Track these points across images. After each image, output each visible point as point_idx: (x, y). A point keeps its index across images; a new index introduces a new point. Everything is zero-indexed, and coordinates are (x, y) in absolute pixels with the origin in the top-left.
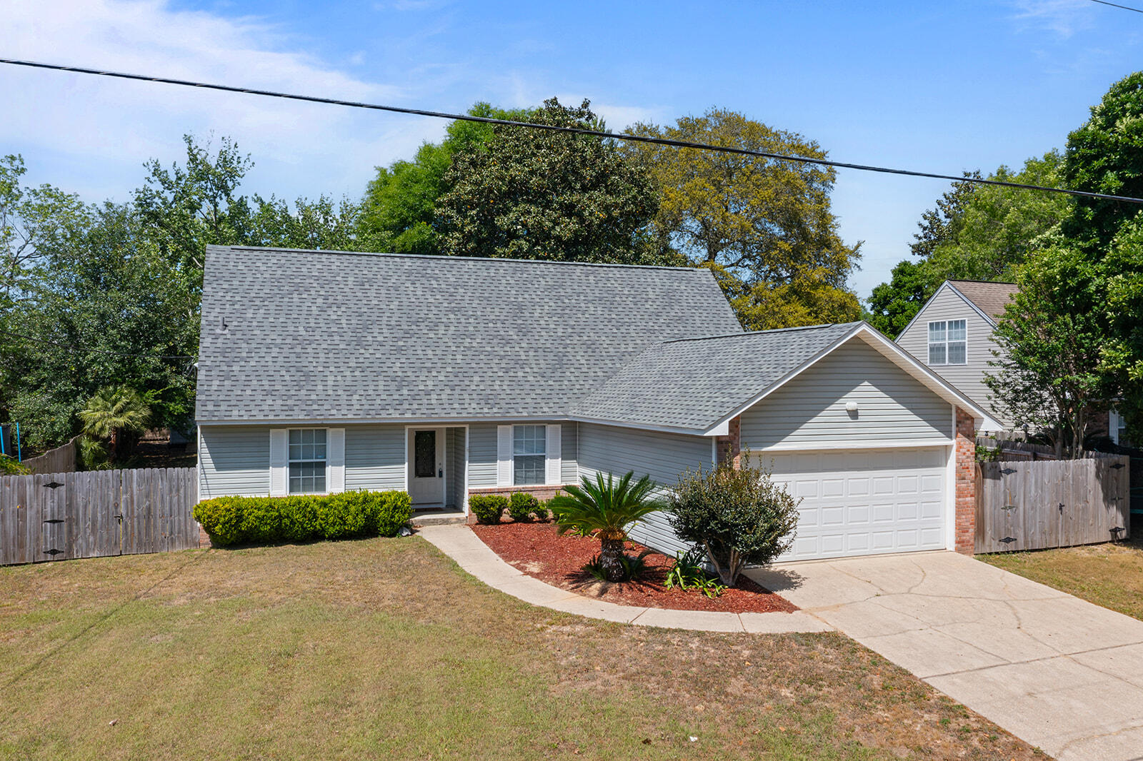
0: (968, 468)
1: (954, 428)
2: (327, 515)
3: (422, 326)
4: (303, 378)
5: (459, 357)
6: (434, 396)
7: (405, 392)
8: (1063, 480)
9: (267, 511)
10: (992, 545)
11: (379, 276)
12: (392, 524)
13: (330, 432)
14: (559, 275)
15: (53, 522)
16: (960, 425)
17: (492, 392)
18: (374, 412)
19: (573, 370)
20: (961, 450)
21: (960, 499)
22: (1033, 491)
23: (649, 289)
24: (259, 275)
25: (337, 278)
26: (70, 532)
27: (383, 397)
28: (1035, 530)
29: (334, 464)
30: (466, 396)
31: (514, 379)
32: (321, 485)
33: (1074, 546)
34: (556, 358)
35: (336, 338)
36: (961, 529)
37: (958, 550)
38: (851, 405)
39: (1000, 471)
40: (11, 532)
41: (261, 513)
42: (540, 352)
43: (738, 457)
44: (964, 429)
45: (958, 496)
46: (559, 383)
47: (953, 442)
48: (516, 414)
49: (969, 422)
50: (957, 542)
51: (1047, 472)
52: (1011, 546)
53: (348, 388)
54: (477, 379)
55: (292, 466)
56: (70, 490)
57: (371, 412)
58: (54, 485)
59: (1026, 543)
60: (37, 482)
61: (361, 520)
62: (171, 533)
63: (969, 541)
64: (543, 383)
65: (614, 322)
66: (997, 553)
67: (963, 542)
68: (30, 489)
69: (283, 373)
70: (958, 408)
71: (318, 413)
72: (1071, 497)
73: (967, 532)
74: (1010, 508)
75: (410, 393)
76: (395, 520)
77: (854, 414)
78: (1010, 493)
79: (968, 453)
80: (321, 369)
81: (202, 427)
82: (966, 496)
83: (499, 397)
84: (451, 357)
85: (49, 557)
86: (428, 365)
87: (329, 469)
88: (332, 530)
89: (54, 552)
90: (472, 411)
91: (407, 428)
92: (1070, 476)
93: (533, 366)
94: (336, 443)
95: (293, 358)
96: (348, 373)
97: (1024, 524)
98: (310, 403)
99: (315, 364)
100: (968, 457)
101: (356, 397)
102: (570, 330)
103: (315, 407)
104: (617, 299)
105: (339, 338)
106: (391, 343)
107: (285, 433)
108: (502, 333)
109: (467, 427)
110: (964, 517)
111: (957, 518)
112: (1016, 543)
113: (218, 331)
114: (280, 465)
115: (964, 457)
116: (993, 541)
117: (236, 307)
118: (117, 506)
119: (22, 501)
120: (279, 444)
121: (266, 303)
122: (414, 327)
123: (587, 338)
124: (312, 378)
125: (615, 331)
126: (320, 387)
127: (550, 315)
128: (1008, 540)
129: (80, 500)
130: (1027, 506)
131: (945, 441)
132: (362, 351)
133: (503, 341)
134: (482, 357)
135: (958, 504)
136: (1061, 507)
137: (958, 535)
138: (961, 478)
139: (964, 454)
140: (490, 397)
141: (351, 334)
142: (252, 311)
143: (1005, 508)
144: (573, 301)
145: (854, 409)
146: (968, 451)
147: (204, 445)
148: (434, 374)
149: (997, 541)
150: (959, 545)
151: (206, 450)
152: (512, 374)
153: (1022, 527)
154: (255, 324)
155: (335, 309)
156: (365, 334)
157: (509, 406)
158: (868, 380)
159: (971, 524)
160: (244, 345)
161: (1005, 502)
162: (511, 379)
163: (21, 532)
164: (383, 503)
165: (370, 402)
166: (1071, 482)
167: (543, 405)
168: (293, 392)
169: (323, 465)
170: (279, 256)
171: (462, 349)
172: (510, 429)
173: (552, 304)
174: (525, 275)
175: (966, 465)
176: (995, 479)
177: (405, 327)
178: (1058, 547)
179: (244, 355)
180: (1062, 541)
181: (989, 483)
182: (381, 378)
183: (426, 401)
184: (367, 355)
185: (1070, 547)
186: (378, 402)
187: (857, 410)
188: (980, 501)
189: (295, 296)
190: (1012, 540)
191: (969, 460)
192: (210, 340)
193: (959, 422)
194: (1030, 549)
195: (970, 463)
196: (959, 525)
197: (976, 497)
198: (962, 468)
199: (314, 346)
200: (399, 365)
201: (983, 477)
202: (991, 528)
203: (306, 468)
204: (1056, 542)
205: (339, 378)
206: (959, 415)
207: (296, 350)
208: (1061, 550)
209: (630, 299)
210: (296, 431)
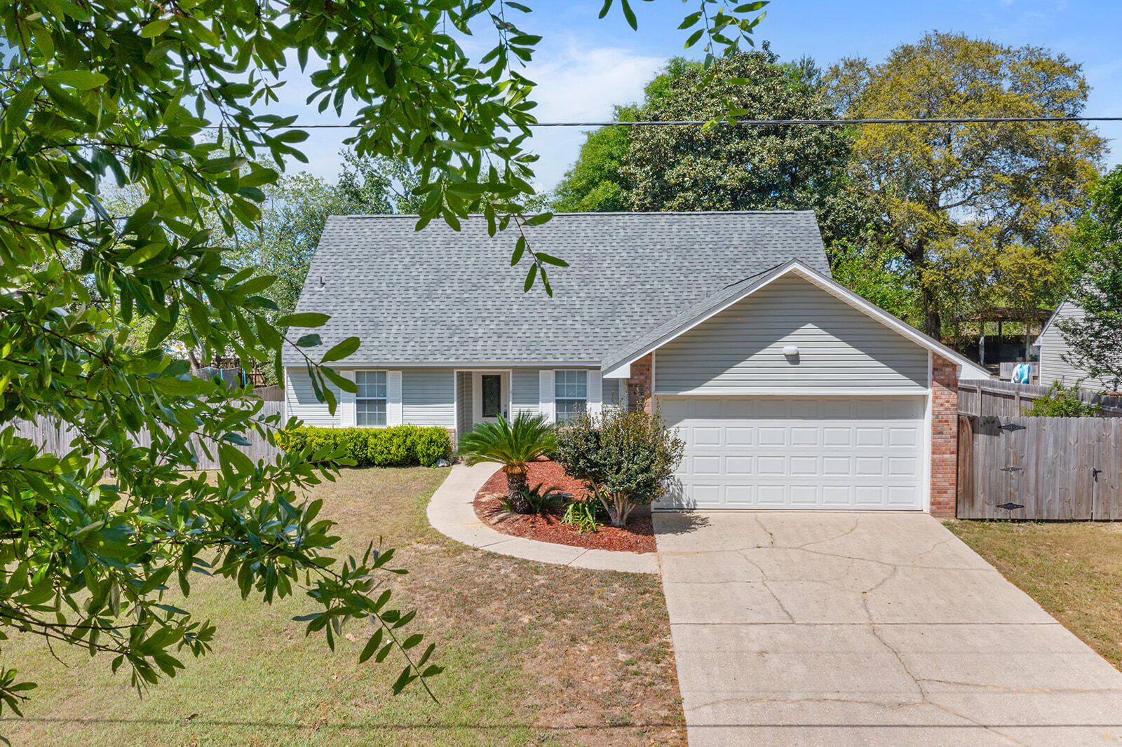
0: (946, 421)
1: (930, 376)
2: (376, 445)
3: (491, 280)
4: (372, 327)
5: (516, 307)
6: (481, 343)
7: (456, 339)
8: (1099, 440)
9: (325, 439)
10: (983, 507)
11: (466, 235)
12: (428, 455)
13: (389, 374)
14: (642, 226)
16: (936, 373)
17: (536, 339)
18: (423, 357)
19: (623, 318)
20: (937, 401)
21: (935, 456)
22: (1050, 454)
23: (736, 235)
24: (363, 240)
25: (428, 239)
27: (435, 344)
28: (1054, 496)
29: (393, 402)
30: (510, 343)
31: (561, 327)
32: (383, 420)
33: (1115, 521)
34: (611, 306)
35: (411, 292)
36: (936, 490)
37: (933, 513)
38: (790, 349)
39: (1000, 427)
41: (321, 440)
42: (597, 301)
43: (649, 400)
44: (942, 377)
45: (933, 453)
46: (605, 331)
47: (929, 392)
48: (552, 360)
49: (948, 370)
50: (932, 504)
51: (1074, 430)
52: (1016, 514)
53: (407, 336)
54: (526, 326)
55: (358, 402)
57: (420, 357)
59: (1039, 511)
61: (402, 452)
63: (947, 504)
64: (588, 330)
65: (684, 270)
66: (991, 520)
67: (939, 503)
70: (934, 354)
71: (376, 357)
72: (1112, 462)
73: (946, 492)
74: (1013, 469)
75: (460, 340)
76: (431, 452)
77: (794, 359)
78: (1015, 454)
79: (947, 405)
80: (389, 319)
81: (288, 368)
82: (944, 453)
83: (542, 343)
84: (508, 307)
86: (485, 315)
87: (388, 405)
88: (379, 458)
90: (511, 356)
91: (455, 371)
92: (1112, 436)
93: (585, 314)
94: (394, 383)
95: (369, 310)
96: (411, 323)
97: (1036, 489)
98: (372, 348)
99: (385, 315)
100: (946, 409)
101: (412, 343)
102: (634, 279)
103: (375, 352)
104: (696, 246)
105: (413, 292)
106: (458, 296)
107: (352, 374)
108: (564, 284)
109: (510, 371)
110: (940, 476)
111: (932, 477)
112: (1023, 512)
113: (317, 289)
114: (349, 402)
115: (941, 409)
116: (987, 506)
117: (337, 267)
121: (362, 263)
122: (482, 281)
123: (649, 287)
124: (379, 327)
125: (682, 278)
126: (384, 335)
127: (618, 265)
128: (1010, 506)
130: (1041, 469)
131: (918, 391)
132: (430, 303)
133: (563, 292)
134: (537, 307)
135: (933, 461)
136: (1095, 473)
137: (933, 496)
138: (937, 432)
139: (942, 405)
140: (533, 344)
141: (424, 288)
142: (348, 271)
143: (1007, 470)
144: (648, 250)
145: (796, 352)
146: (948, 402)
147: (290, 383)
148: (487, 322)
149: (994, 507)
150: (934, 507)
151: (291, 387)
152: (561, 322)
153: (1032, 491)
154: (348, 281)
155: (418, 267)
156: (437, 288)
157: (549, 352)
158: (813, 323)
159: (950, 485)
160: (334, 300)
161: (1007, 462)
162: (558, 327)
164: (421, 436)
165: (422, 348)
166: (1113, 444)
167: (582, 351)
169: (384, 402)
170: (384, 222)
171: (521, 299)
172: (552, 373)
173: (624, 254)
174: (606, 228)
175: (945, 417)
176: (991, 435)
177: (474, 281)
178: (1091, 520)
179: (331, 308)
180: (1097, 513)
181: (981, 439)
182: (439, 326)
183: (471, 348)
184: (433, 307)
185: (1108, 521)
186: (430, 348)
187: (798, 354)
188: (968, 459)
189: (388, 256)
190: (1018, 507)
191: (948, 412)
192: (308, 296)
193: (935, 369)
194: (1044, 518)
195: (951, 416)
196: (933, 484)
197: (961, 454)
198: (938, 421)
199: (390, 299)
200: (458, 315)
201: (973, 432)
202: (984, 491)
203: (372, 406)
204: (1088, 514)
205: (403, 327)
206: (935, 361)
207: (374, 303)
208: (1093, 523)
209: (710, 246)
210: (362, 373)
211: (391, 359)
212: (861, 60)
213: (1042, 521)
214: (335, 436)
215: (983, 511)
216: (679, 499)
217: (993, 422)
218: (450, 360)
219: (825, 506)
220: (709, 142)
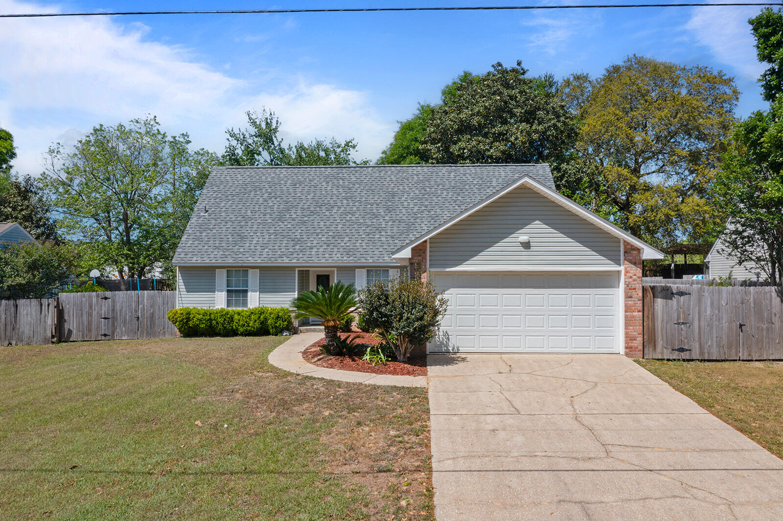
0: (635, 289)
1: (622, 258)
2: (239, 320)
3: (324, 208)
4: (240, 240)
5: (340, 226)
6: (315, 250)
7: (298, 247)
8: (742, 303)
9: (203, 316)
10: (662, 350)
11: (308, 180)
12: (276, 327)
13: (250, 271)
14: (429, 174)
15: (105, 318)
16: (626, 255)
17: (354, 248)
18: (274, 259)
19: (415, 233)
20: (628, 274)
21: (627, 314)
22: (708, 312)
23: (494, 180)
24: (236, 182)
25: (282, 182)
26: (113, 324)
27: (283, 250)
28: (712, 342)
29: (253, 291)
30: (336, 250)
31: (372, 239)
32: (245, 304)
33: (756, 360)
34: (406, 226)
35: (268, 216)
36: (629, 338)
37: (627, 354)
38: (524, 238)
39: (673, 293)
40: (86, 323)
41: (200, 317)
42: (397, 223)
43: (425, 274)
44: (631, 258)
45: (626, 311)
46: (402, 242)
47: (622, 268)
48: (364, 261)
49: (635, 252)
50: (626, 348)
51: (724, 295)
52: (685, 355)
53: (264, 245)
54: (347, 239)
55: (228, 291)
56: (114, 301)
57: (272, 259)
58: (106, 298)
59: (702, 353)
60: (98, 296)
61: (257, 325)
62: (164, 329)
63: (637, 348)
64: (391, 242)
65: (458, 202)
66: (668, 360)
67: (631, 348)
68: (94, 300)
69: (229, 237)
70: (625, 241)
71: (241, 259)
72: (753, 318)
73: (635, 340)
74: (683, 323)
75: (300, 248)
76: (278, 325)
77: (527, 245)
78: (684, 312)
79: (634, 277)
80: (252, 234)
81: (179, 267)
82: (633, 312)
83: (357, 250)
84: (335, 226)
85: (103, 338)
86: (319, 231)
87: (249, 294)
88: (241, 330)
89: (105, 335)
90: (336, 259)
91: (297, 270)
92: (752, 300)
93: (388, 231)
94: (254, 278)
95: (238, 228)
96: (267, 237)
97: (700, 338)
98: (238, 253)
99: (249, 232)
100: (634, 280)
101: (266, 250)
102: (423, 208)
103: (240, 256)
104: (467, 187)
105: (269, 216)
106: (300, 219)
107: (224, 271)
108: (374, 211)
109: (335, 269)
110: (631, 328)
111: (625, 329)
112: (690, 354)
113: (202, 214)
114: (221, 291)
115: (631, 280)
116: (665, 350)
117: (217, 200)
118: (136, 311)
119: (91, 306)
120: (221, 278)
121: (234, 198)
122: (318, 209)
123: (433, 213)
124: (244, 240)
125: (457, 208)
126: (247, 245)
127: (412, 199)
128: (682, 350)
129: (118, 307)
130: (702, 323)
131: (614, 268)
132: (280, 224)
133: (374, 216)
134: (355, 226)
135: (626, 317)
136: (741, 326)
137: (626, 342)
138: (628, 297)
139: (631, 277)
140: (351, 250)
141: (277, 214)
142: (225, 202)
143: (678, 324)
144: (434, 189)
145: (528, 241)
146: (635, 275)
147: (180, 278)
148: (320, 236)
149: (670, 350)
150: (628, 350)
151: (182, 281)
152: (371, 236)
153: (697, 339)
154: (224, 209)
155: (273, 200)
156: (286, 214)
157: (362, 256)
158: (540, 220)
159: (639, 334)
160: (214, 222)
161: (679, 318)
162: (370, 239)
163: (90, 323)
164: (270, 313)
165: (273, 253)
166: (752, 305)
167: (385, 255)
168: (231, 247)
169: (246, 291)
170: (251, 171)
171: (344, 221)
172: (364, 271)
173: (417, 192)
174: (405, 174)
175: (633, 286)
176: (666, 299)
177: (312, 209)
178: (739, 360)
179: (212, 227)
180: (743, 355)
181: (660, 302)
182: (286, 239)
183: (308, 253)
184: (283, 226)
185: (752, 360)
186: (279, 253)
187: (529, 242)
188: (650, 316)
189: (253, 193)
190: (687, 350)
191: (636, 282)
192: (196, 219)
193: (625, 252)
194: (706, 359)
195: (637, 285)
196: (626, 334)
197: (646, 313)
198: (629, 288)
199: (253, 221)
200: (300, 231)
201: (654, 297)
202: (662, 339)
203: (237, 293)
204: (737, 355)
205: (261, 239)
206: (625, 247)
207: (242, 224)
208: (740, 362)
209: (476, 187)
210: (231, 271)
211: (251, 260)
212: (585, 75)
213: (705, 360)
214: (210, 314)
215: (662, 353)
216: (447, 346)
217: (668, 290)
218: (293, 261)
219: (550, 350)
220: (481, 127)
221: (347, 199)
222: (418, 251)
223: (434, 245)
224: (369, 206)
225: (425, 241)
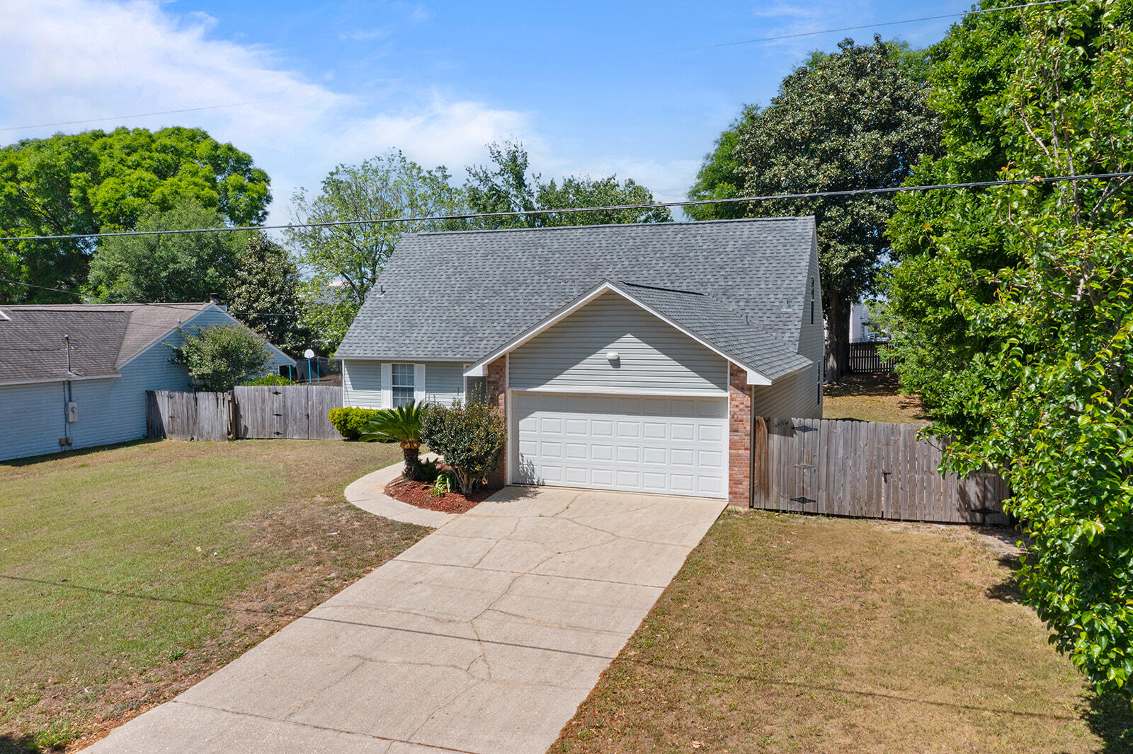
0: (741, 421)
1: (729, 381)
3: (510, 287)
4: (408, 328)
5: (521, 311)
6: (485, 342)
7: (467, 338)
8: (887, 445)
10: (777, 499)
11: (503, 248)
13: (416, 366)
15: (277, 415)
16: (733, 379)
18: (439, 353)
20: (733, 403)
21: (733, 451)
22: (840, 455)
23: (731, 243)
24: (423, 254)
25: (473, 252)
26: (285, 422)
27: (450, 342)
28: (844, 494)
29: (419, 389)
33: (904, 521)
35: (446, 298)
36: (734, 482)
37: (731, 501)
38: (612, 354)
39: (793, 428)
40: (259, 419)
41: (358, 418)
43: (505, 395)
44: (737, 382)
45: (730, 448)
47: (727, 394)
49: (742, 375)
50: (730, 493)
51: (863, 433)
52: (808, 507)
53: (431, 335)
55: (394, 389)
56: (284, 396)
57: (437, 353)
58: (277, 393)
59: (829, 506)
60: (269, 391)
63: (743, 494)
66: (786, 512)
67: (736, 493)
68: (267, 394)
69: (399, 324)
72: (902, 466)
73: (741, 484)
74: (805, 467)
75: (470, 339)
77: (616, 363)
78: (808, 453)
79: (741, 406)
80: (423, 321)
81: (345, 360)
82: (740, 449)
84: (515, 311)
85: (276, 436)
86: (496, 317)
87: (415, 393)
89: (278, 433)
92: (901, 441)
94: (420, 374)
95: (410, 313)
96: (437, 325)
97: (828, 486)
98: (403, 345)
99: (421, 318)
100: (741, 410)
101: (433, 342)
103: (404, 348)
106: (480, 301)
107: (390, 366)
110: (736, 469)
111: (730, 469)
112: (814, 506)
113: (378, 296)
114: (387, 389)
115: (737, 410)
116: (782, 499)
117: (398, 278)
118: (306, 408)
119: (263, 401)
120: (386, 374)
121: (417, 274)
122: (503, 288)
124: (414, 328)
126: (415, 335)
128: (803, 500)
129: (289, 403)
130: (832, 468)
131: (720, 393)
132: (456, 308)
135: (731, 455)
136: (884, 474)
137: (731, 486)
138: (733, 430)
139: (737, 406)
141: (456, 295)
142: (405, 280)
143: (800, 467)
144: (648, 259)
145: (616, 358)
146: (742, 403)
147: (346, 372)
148: (495, 324)
149: (788, 500)
150: (733, 496)
151: (347, 375)
153: (824, 488)
154: (402, 289)
155: (457, 276)
156: (466, 295)
158: (631, 332)
159: (745, 477)
160: (388, 305)
161: (800, 460)
163: (263, 419)
165: (439, 346)
168: (397, 338)
169: (412, 390)
171: (528, 304)
174: (619, 238)
175: (740, 417)
176: (785, 435)
177: (497, 288)
178: (882, 518)
179: (384, 312)
180: (887, 512)
181: (775, 440)
182: (457, 328)
183: (476, 346)
184: (458, 311)
185: (899, 520)
186: (445, 346)
187: (619, 359)
188: (763, 455)
189: (438, 267)
190: (810, 501)
191: (743, 413)
192: (370, 302)
193: (731, 375)
194: (835, 513)
195: (745, 417)
196: (731, 475)
197: (757, 451)
198: (735, 421)
199: (428, 304)
200: (474, 318)
201: (768, 432)
202: (779, 485)
203: (403, 392)
204: (878, 512)
205: (430, 328)
206: (731, 367)
207: (416, 308)
208: (883, 522)
210: (396, 365)
211: (414, 354)
213: (833, 516)
214: (367, 416)
215: (778, 502)
216: (532, 478)
217: (787, 423)
218: (457, 356)
219: (646, 490)
221: (539, 274)
222: (496, 368)
223: (513, 360)
224: (563, 284)
225: (503, 357)
